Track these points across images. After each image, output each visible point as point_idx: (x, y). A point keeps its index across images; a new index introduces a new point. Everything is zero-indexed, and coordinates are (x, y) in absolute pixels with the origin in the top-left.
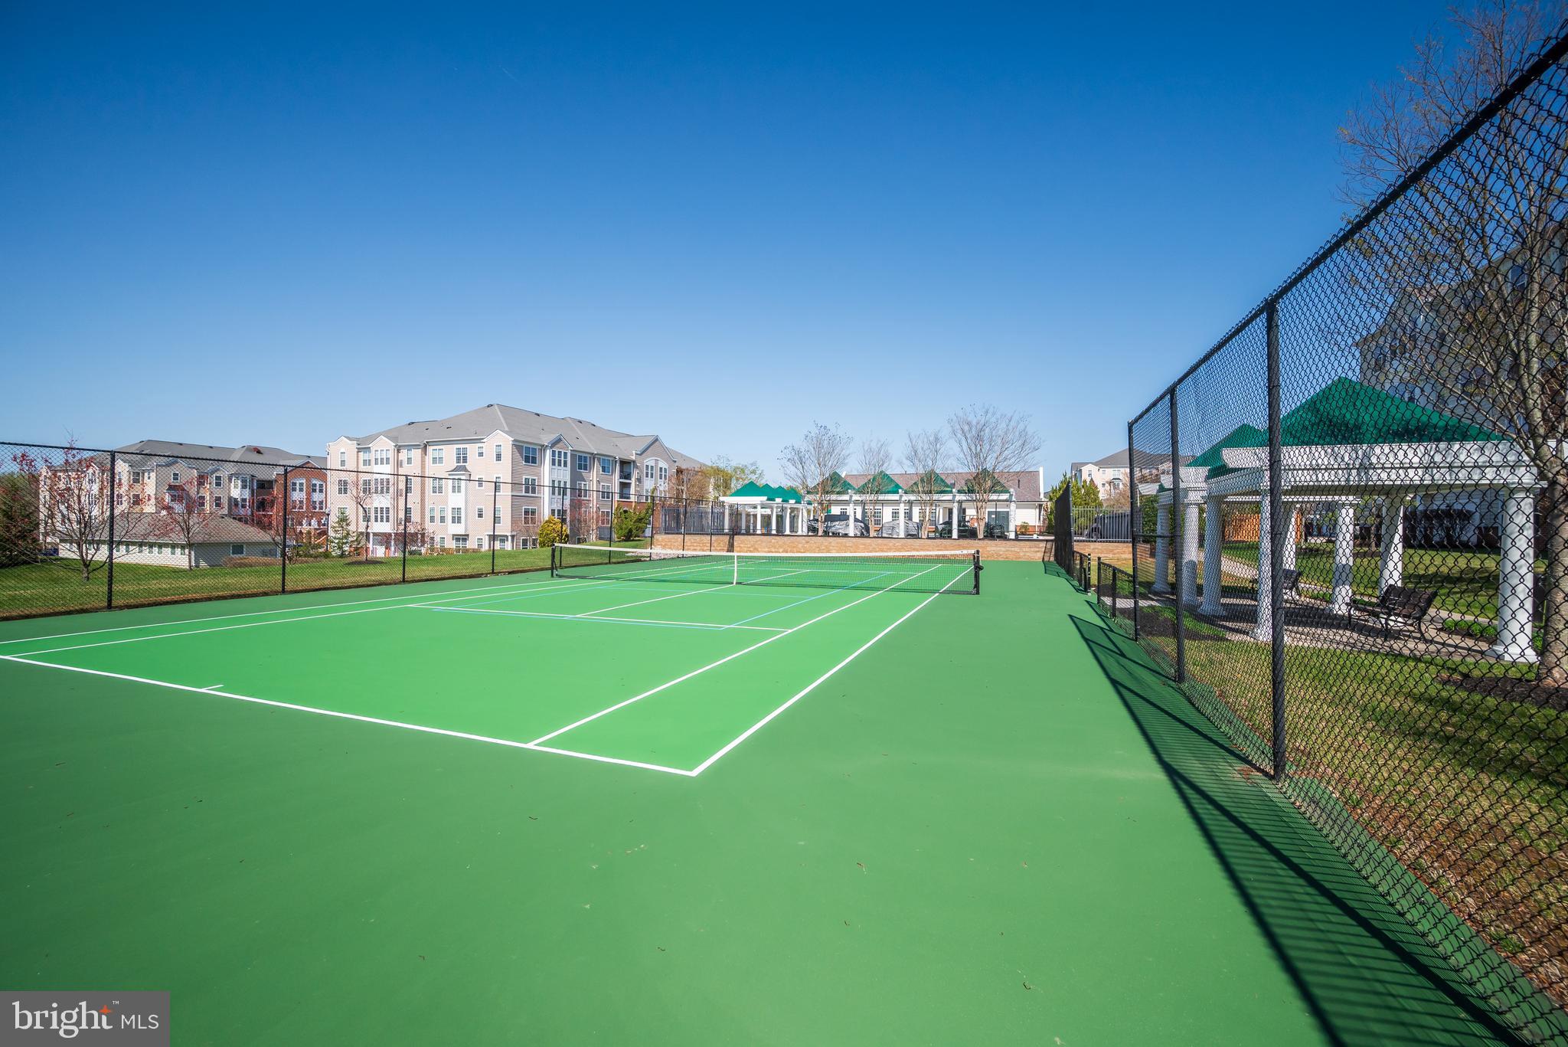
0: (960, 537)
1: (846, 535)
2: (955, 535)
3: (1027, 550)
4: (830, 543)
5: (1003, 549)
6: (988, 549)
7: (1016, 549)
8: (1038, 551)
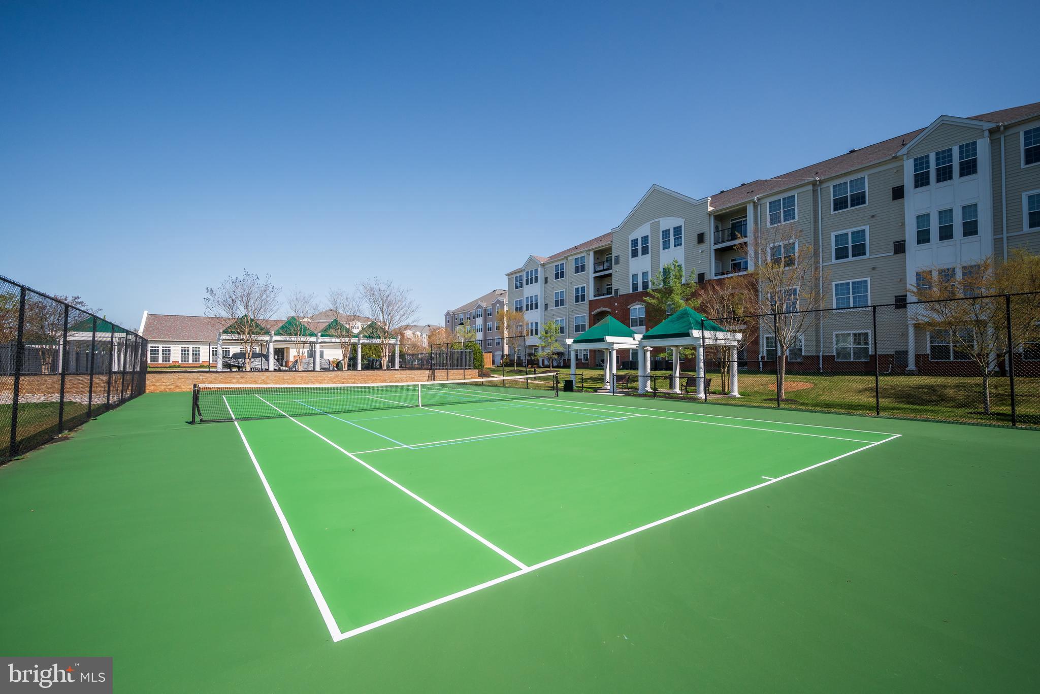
0: (363, 369)
1: (267, 370)
2: (359, 367)
3: (419, 375)
4: (268, 377)
5: (405, 376)
6: (396, 376)
7: (413, 376)
8: (424, 377)
